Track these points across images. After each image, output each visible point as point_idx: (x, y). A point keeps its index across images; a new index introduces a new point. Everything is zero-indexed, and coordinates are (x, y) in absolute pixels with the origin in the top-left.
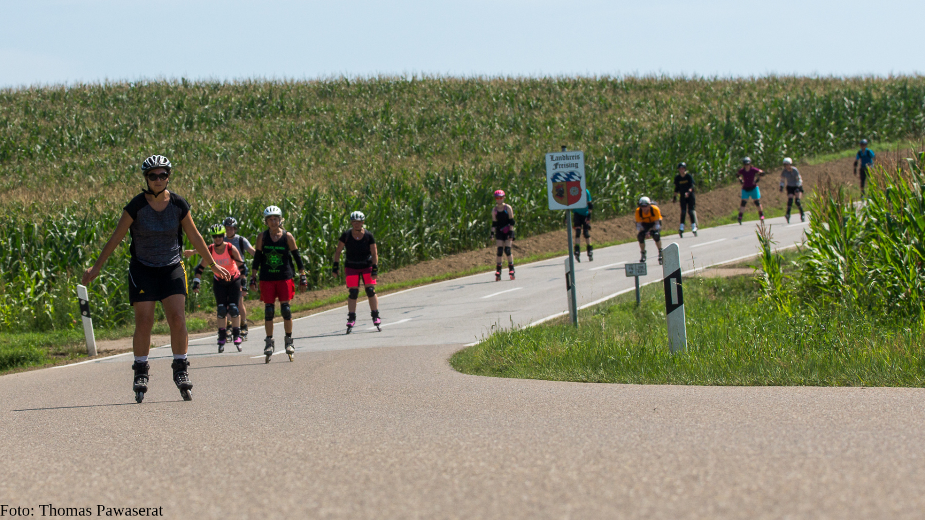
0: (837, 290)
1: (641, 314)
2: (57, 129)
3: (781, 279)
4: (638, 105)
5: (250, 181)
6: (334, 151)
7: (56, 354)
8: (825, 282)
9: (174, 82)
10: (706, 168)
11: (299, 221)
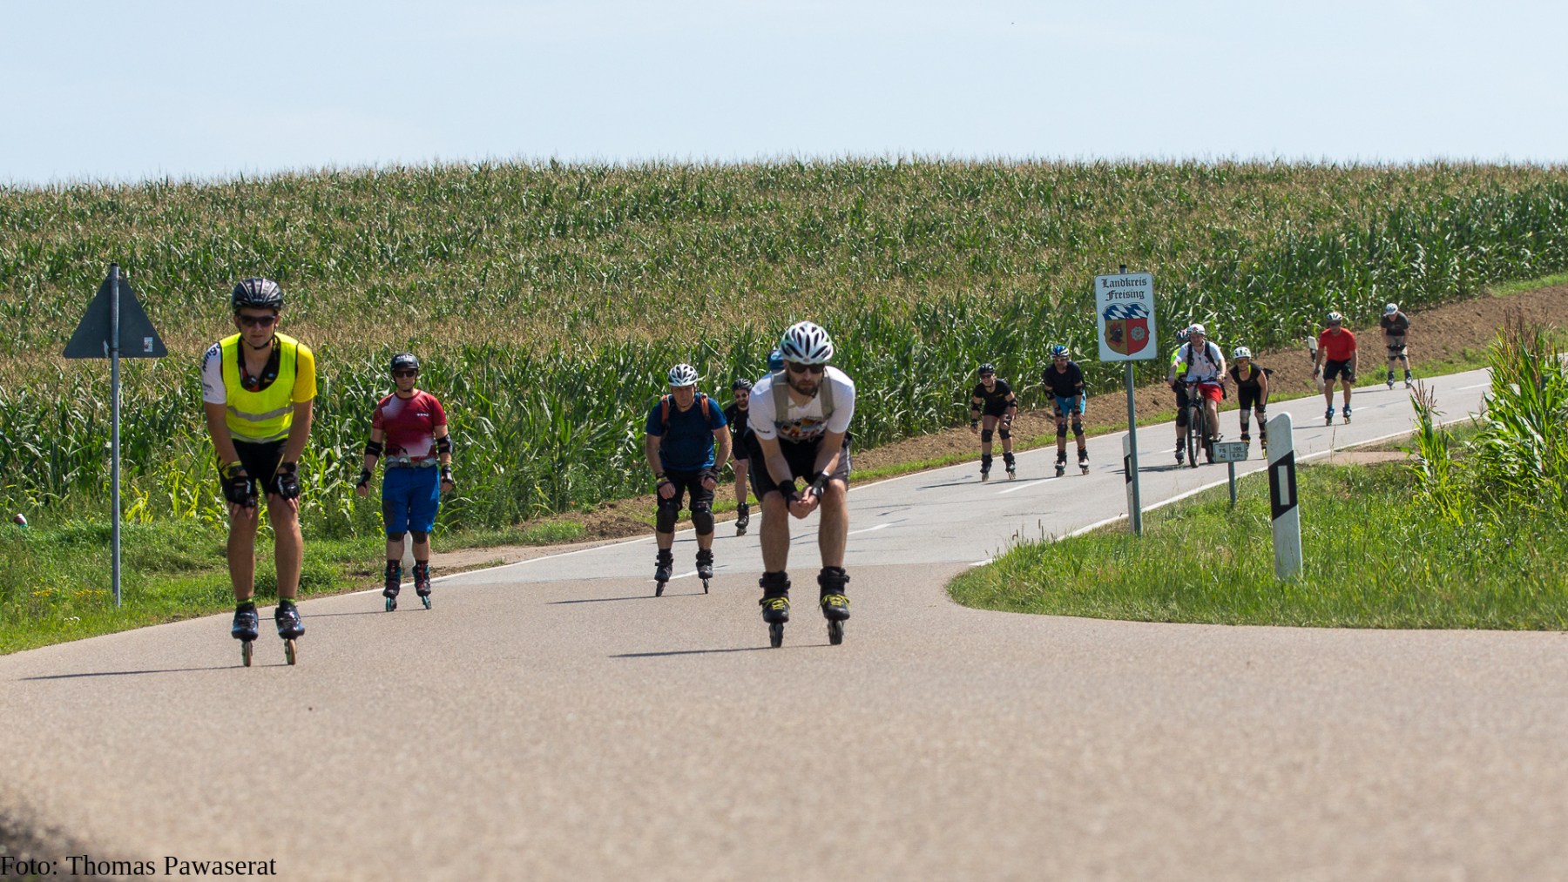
0: (1531, 485)
1: (1237, 519)
2: (361, 234)
3: (1448, 468)
4: (1238, 205)
5: (651, 316)
6: (779, 270)
7: (356, 573)
8: (1512, 472)
9: (539, 165)
10: (1339, 300)
11: (723, 377)
